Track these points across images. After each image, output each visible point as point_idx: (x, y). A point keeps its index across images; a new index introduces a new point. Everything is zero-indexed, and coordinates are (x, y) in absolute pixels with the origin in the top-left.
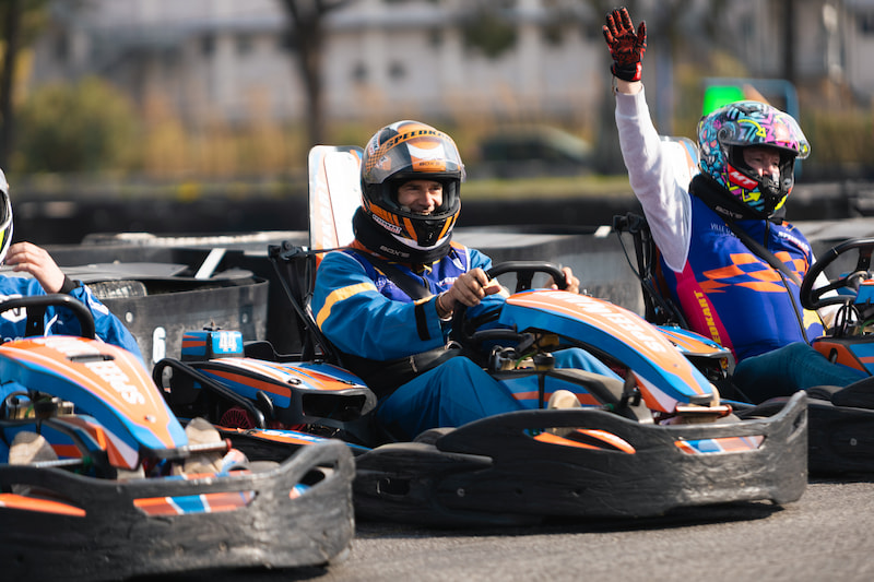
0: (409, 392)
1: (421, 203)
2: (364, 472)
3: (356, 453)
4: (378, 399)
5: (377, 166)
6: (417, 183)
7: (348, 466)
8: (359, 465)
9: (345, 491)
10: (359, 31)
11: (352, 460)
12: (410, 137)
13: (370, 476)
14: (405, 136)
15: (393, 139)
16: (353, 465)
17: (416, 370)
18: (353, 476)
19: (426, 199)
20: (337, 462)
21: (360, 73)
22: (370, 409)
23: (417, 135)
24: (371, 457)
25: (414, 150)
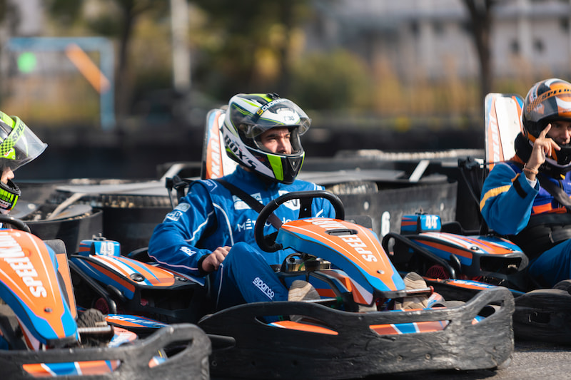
0: (550, 255)
1: (562, 137)
2: (520, 308)
3: (515, 295)
4: (530, 260)
5: (535, 109)
6: (560, 122)
7: (510, 304)
8: (517, 303)
9: (508, 320)
10: (515, 19)
11: (513, 300)
12: (558, 93)
13: (524, 310)
14: (555, 92)
15: (547, 93)
16: (514, 304)
17: (553, 242)
18: (514, 310)
19: (565, 134)
20: (503, 301)
21: (515, 47)
22: (524, 267)
23: (563, 92)
24: (525, 298)
25: (560, 102)
